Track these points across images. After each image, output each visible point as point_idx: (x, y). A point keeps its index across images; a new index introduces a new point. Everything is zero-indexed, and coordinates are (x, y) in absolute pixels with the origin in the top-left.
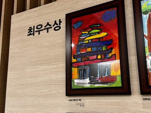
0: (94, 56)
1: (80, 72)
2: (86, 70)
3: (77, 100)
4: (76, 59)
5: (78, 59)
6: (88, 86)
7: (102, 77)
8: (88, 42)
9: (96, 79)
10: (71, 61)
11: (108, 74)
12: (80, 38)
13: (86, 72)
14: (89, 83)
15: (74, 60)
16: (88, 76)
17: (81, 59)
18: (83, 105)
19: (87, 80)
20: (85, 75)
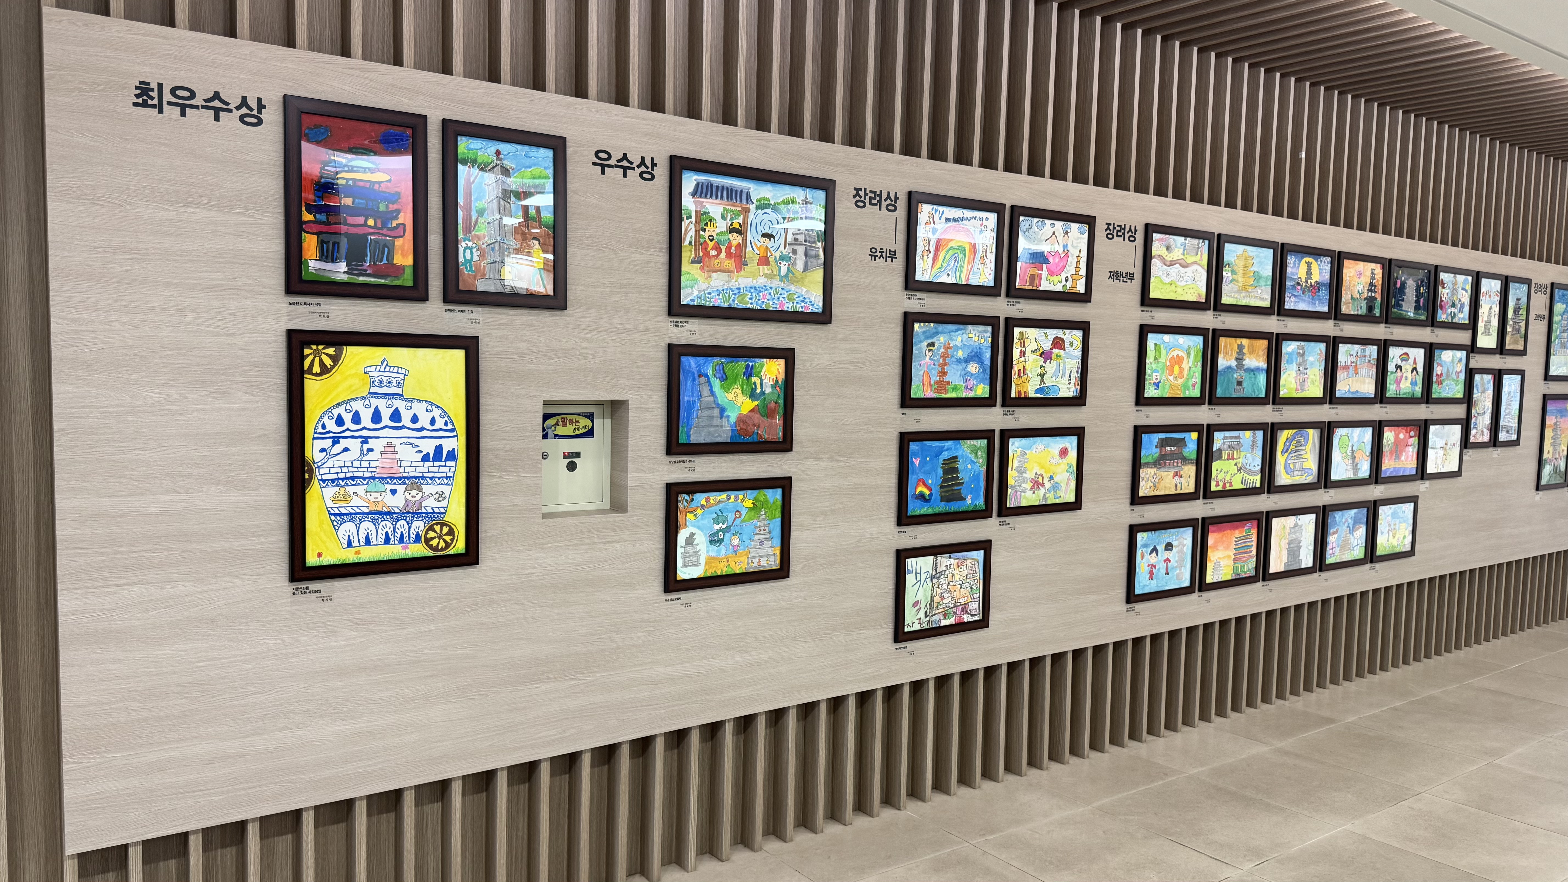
0: (360, 218)
1: (325, 245)
2: (338, 243)
3: (312, 304)
4: (315, 216)
5: (318, 216)
6: (344, 277)
7: (375, 264)
8: (347, 182)
9: (363, 265)
10: (301, 216)
11: (387, 260)
12: (324, 167)
13: (338, 248)
14: (344, 272)
15: (307, 217)
16: (344, 257)
17: (328, 219)
18: (326, 315)
19: (342, 266)
20: (335, 254)
